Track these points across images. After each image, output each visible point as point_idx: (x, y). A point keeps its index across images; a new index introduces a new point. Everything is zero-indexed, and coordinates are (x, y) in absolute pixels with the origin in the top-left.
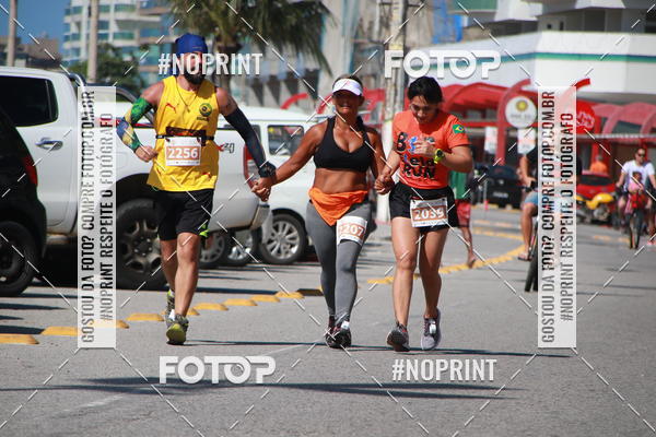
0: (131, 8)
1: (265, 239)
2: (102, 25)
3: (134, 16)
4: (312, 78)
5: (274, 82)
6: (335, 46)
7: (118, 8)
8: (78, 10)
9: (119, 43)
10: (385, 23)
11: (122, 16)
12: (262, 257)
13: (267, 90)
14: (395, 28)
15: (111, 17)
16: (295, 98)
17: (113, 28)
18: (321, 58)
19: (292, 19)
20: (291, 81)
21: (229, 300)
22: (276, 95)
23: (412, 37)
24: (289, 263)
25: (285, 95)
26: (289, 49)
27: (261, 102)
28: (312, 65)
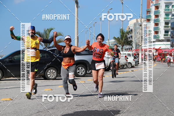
0: (112, 42)
1: (127, 65)
2: (109, 44)
3: (113, 43)
4: (131, 49)
5: (127, 49)
6: (134, 45)
7: (111, 42)
8: (107, 43)
9: (111, 46)
10: (139, 42)
11: (111, 43)
12: (127, 67)
13: (127, 50)
14: (140, 43)
15: (110, 43)
16: (130, 51)
17: (111, 44)
18: (132, 46)
19: (129, 42)
20: (129, 49)
21: (124, 72)
22: (128, 50)
23: (142, 43)
24: (130, 68)
25: (129, 50)
26: (129, 46)
27: (126, 51)
28: (131, 47)
